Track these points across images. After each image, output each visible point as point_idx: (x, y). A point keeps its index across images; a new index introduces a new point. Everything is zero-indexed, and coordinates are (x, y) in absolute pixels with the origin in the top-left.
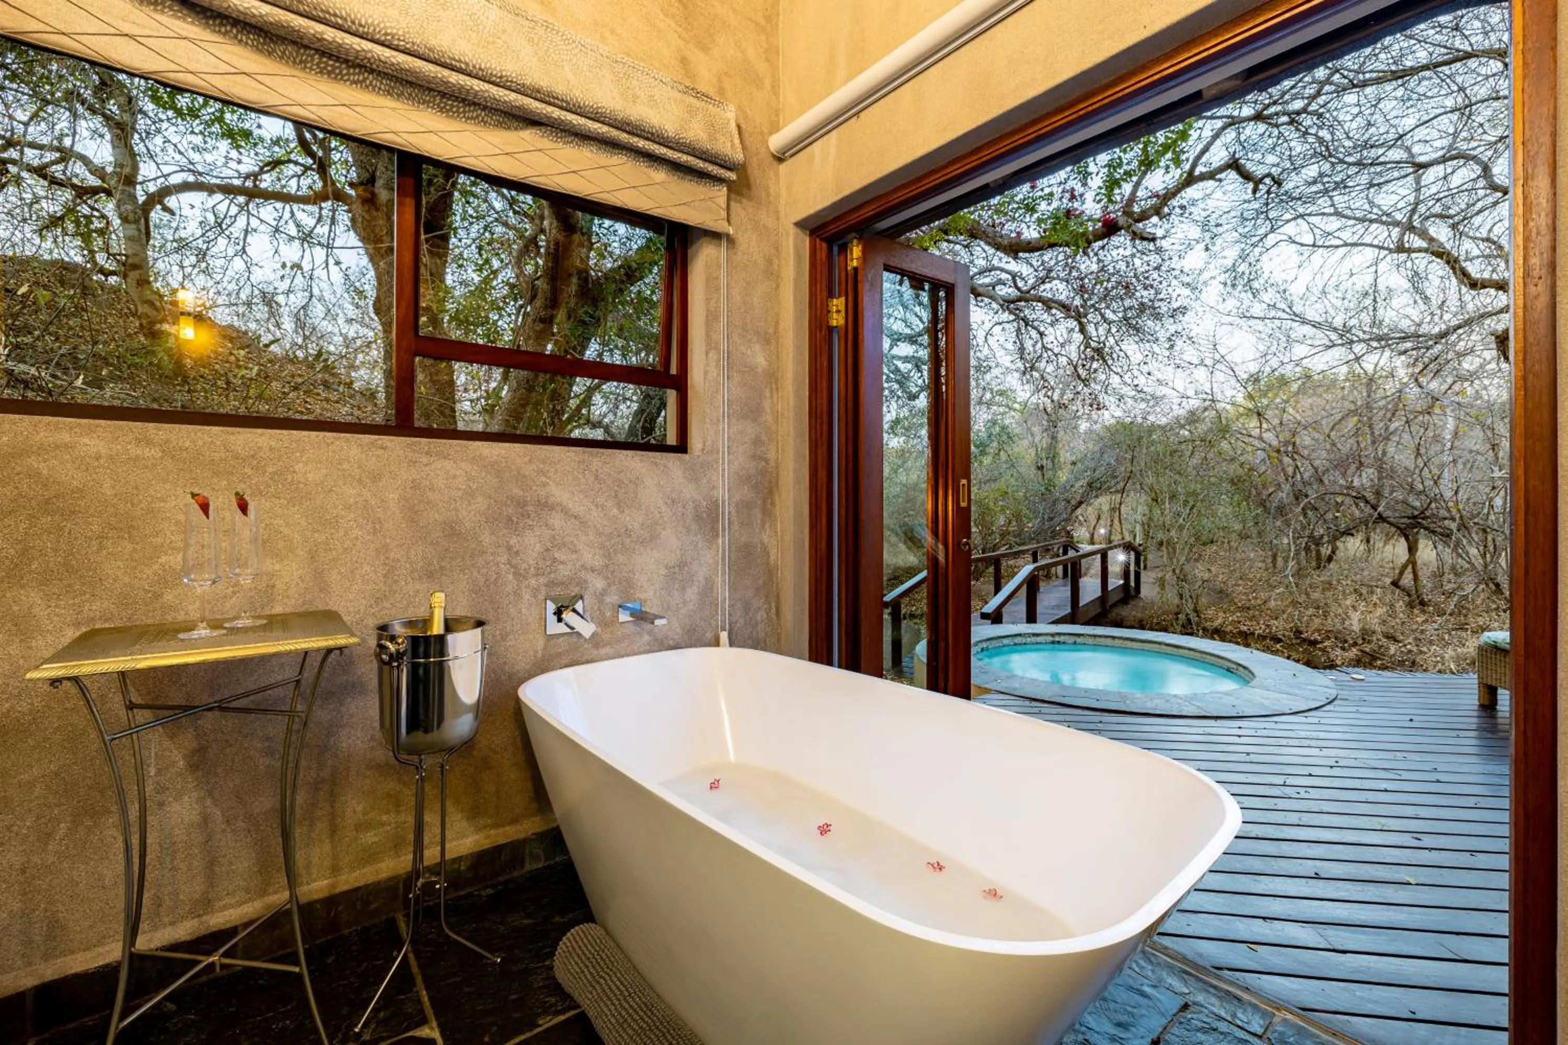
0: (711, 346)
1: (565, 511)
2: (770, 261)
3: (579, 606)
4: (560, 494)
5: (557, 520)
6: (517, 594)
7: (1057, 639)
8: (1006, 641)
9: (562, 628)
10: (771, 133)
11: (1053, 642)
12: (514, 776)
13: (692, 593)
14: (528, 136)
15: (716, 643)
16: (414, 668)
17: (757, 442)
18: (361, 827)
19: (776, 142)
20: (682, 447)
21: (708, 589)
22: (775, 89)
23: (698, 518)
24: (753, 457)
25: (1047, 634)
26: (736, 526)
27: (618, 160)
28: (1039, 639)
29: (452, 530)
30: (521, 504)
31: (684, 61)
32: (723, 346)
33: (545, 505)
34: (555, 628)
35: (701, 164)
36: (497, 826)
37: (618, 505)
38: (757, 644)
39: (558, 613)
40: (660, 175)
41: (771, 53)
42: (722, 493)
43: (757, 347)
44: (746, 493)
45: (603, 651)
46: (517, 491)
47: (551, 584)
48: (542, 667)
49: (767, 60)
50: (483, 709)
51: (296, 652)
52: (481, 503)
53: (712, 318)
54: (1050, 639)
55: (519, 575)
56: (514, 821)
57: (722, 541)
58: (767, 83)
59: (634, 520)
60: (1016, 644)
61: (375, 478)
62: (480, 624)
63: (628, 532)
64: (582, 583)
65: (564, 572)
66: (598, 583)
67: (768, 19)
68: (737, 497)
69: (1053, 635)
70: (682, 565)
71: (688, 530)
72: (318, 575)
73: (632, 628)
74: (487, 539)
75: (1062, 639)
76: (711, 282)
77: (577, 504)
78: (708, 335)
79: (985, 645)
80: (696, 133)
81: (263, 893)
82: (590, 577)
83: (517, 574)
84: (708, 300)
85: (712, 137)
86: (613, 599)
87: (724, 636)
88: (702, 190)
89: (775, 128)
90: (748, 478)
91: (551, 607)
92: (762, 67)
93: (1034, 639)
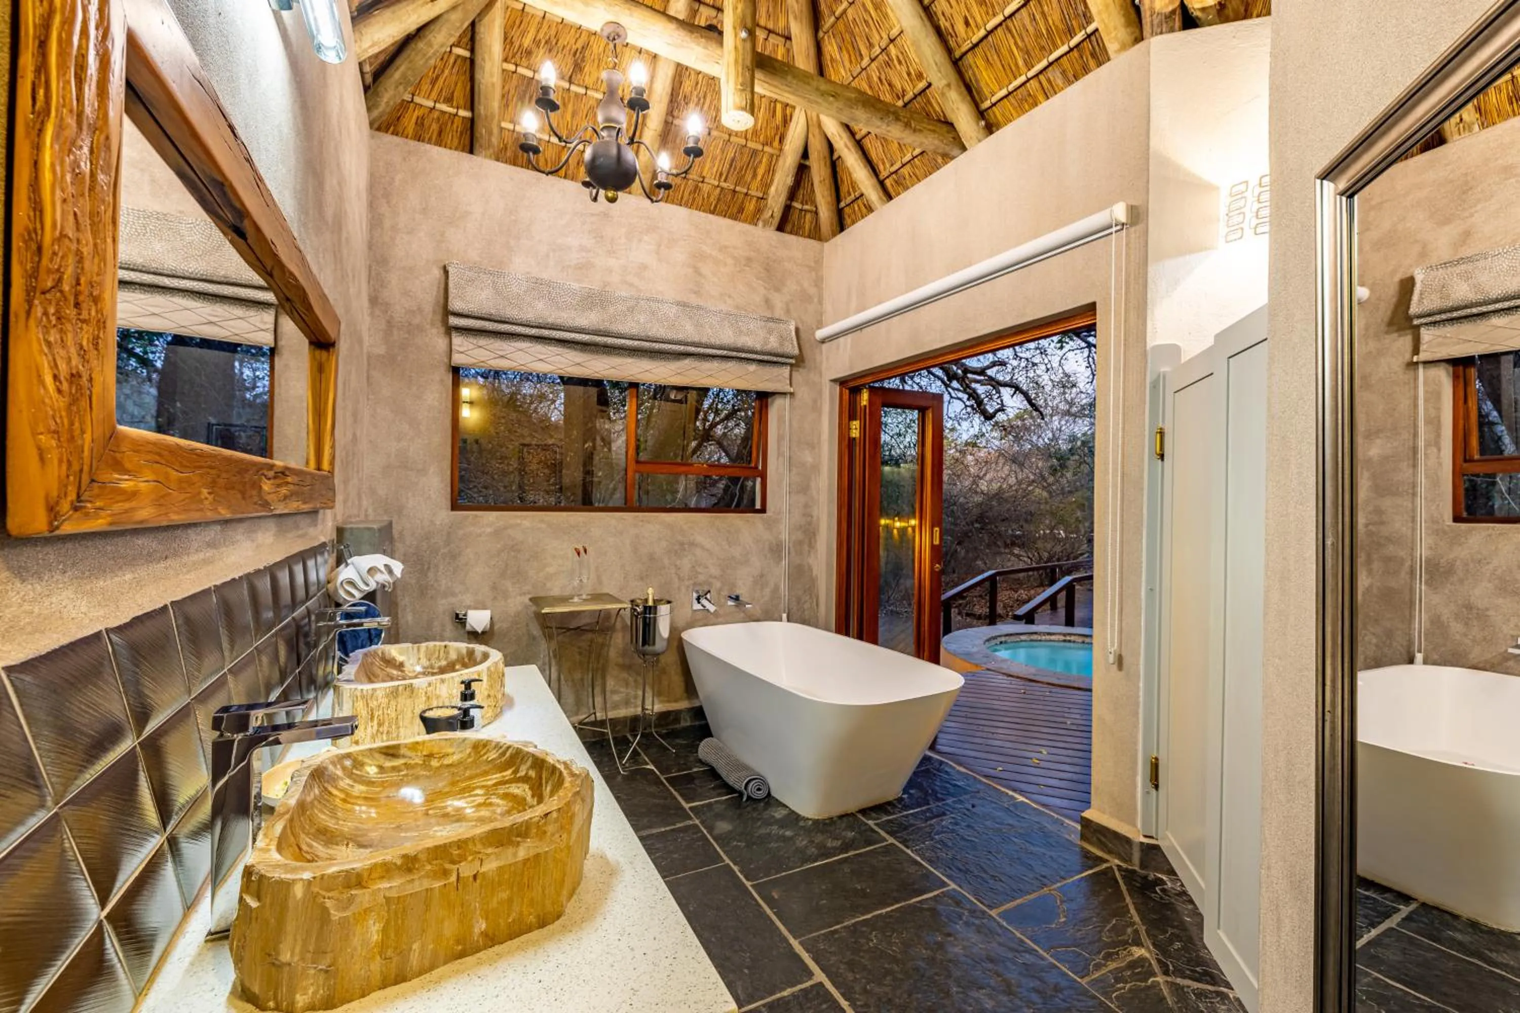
0: (780, 454)
1: (703, 548)
2: (815, 401)
3: (708, 596)
4: (699, 539)
5: (698, 552)
6: (679, 589)
7: (1068, 638)
8: (1023, 637)
9: (699, 607)
10: (818, 328)
11: (1065, 641)
12: (677, 680)
13: (767, 591)
14: (687, 362)
15: (781, 620)
16: (645, 619)
17: (806, 506)
18: (614, 692)
19: (820, 334)
20: (763, 510)
21: (776, 589)
22: (820, 302)
23: (771, 550)
24: (804, 515)
25: (1060, 634)
26: (793, 554)
27: (731, 365)
28: (1053, 637)
29: (652, 558)
30: (682, 544)
31: (767, 301)
32: (787, 454)
33: (693, 544)
34: (697, 606)
35: (775, 359)
36: (669, 701)
37: (729, 543)
38: (804, 622)
39: (698, 599)
40: (752, 367)
41: (818, 282)
42: (785, 536)
43: (807, 452)
44: (799, 535)
45: (720, 620)
46: (680, 538)
47: (695, 584)
48: (691, 625)
49: (816, 285)
50: (669, 640)
51: (595, 611)
52: (664, 544)
53: (780, 438)
54: (1062, 638)
55: (680, 579)
56: (676, 701)
57: (784, 563)
58: (816, 300)
59: (736, 552)
60: (1032, 640)
61: (621, 533)
62: (669, 602)
63: (733, 558)
64: (710, 584)
65: (701, 578)
66: (718, 584)
67: (816, 262)
68: (794, 538)
69: (1065, 635)
70: (762, 576)
71: (766, 556)
72: (599, 578)
73: (734, 609)
74: (666, 561)
75: (1072, 638)
76: (781, 419)
77: (707, 543)
78: (779, 449)
79: (1003, 639)
80: (773, 344)
81: (577, 714)
82: (714, 581)
83: (679, 578)
84: (779, 429)
85: (781, 345)
86: (725, 593)
87: (784, 616)
88: (775, 371)
89: (820, 325)
90: (801, 527)
91: (695, 595)
92: (812, 291)
93: (1048, 637)
